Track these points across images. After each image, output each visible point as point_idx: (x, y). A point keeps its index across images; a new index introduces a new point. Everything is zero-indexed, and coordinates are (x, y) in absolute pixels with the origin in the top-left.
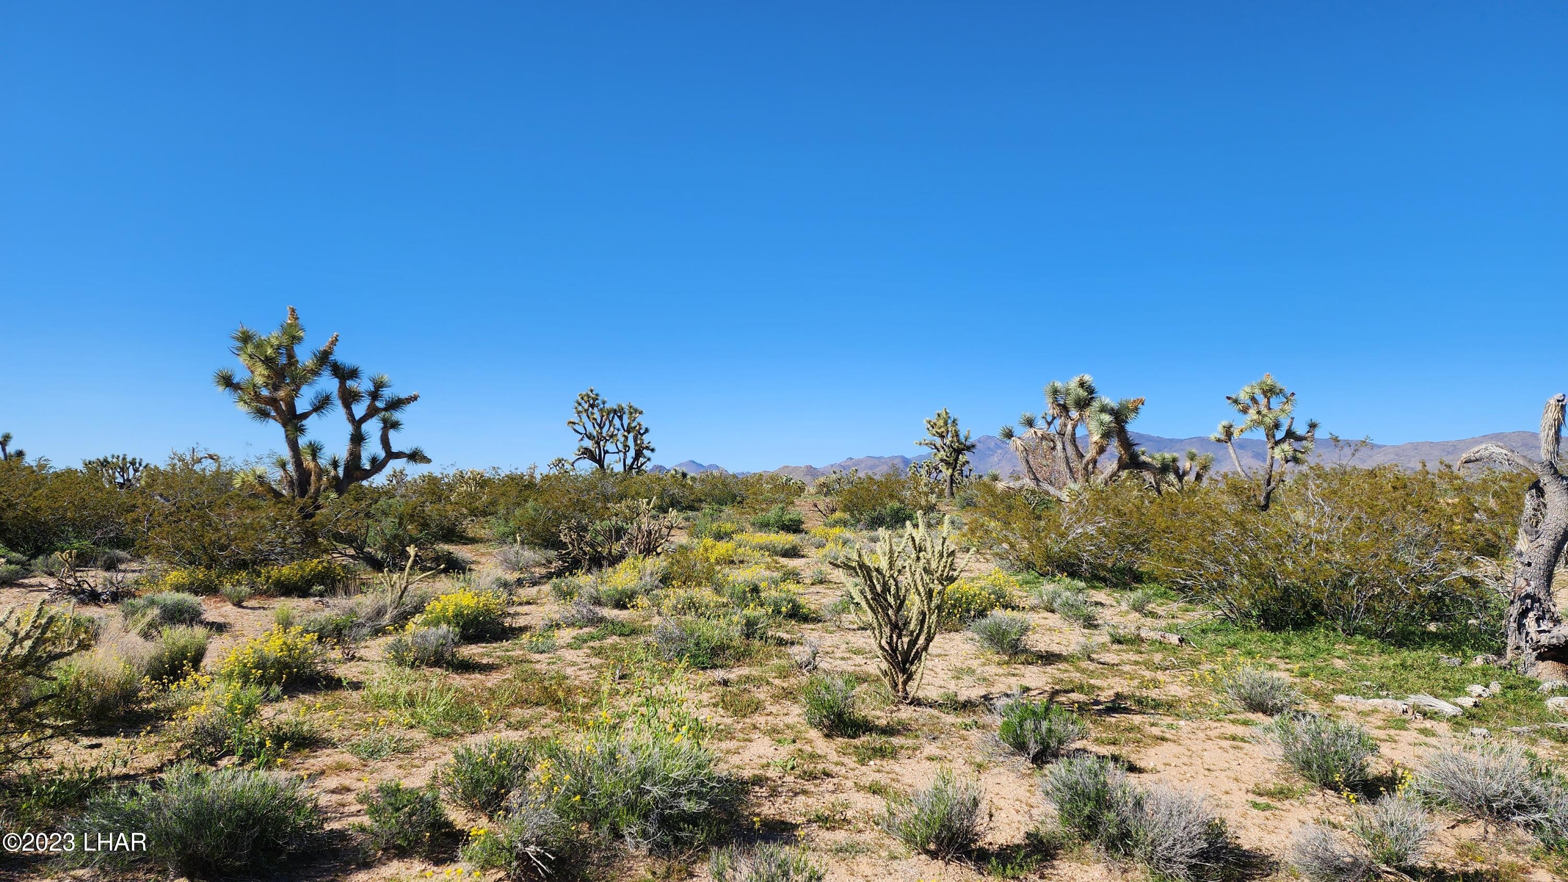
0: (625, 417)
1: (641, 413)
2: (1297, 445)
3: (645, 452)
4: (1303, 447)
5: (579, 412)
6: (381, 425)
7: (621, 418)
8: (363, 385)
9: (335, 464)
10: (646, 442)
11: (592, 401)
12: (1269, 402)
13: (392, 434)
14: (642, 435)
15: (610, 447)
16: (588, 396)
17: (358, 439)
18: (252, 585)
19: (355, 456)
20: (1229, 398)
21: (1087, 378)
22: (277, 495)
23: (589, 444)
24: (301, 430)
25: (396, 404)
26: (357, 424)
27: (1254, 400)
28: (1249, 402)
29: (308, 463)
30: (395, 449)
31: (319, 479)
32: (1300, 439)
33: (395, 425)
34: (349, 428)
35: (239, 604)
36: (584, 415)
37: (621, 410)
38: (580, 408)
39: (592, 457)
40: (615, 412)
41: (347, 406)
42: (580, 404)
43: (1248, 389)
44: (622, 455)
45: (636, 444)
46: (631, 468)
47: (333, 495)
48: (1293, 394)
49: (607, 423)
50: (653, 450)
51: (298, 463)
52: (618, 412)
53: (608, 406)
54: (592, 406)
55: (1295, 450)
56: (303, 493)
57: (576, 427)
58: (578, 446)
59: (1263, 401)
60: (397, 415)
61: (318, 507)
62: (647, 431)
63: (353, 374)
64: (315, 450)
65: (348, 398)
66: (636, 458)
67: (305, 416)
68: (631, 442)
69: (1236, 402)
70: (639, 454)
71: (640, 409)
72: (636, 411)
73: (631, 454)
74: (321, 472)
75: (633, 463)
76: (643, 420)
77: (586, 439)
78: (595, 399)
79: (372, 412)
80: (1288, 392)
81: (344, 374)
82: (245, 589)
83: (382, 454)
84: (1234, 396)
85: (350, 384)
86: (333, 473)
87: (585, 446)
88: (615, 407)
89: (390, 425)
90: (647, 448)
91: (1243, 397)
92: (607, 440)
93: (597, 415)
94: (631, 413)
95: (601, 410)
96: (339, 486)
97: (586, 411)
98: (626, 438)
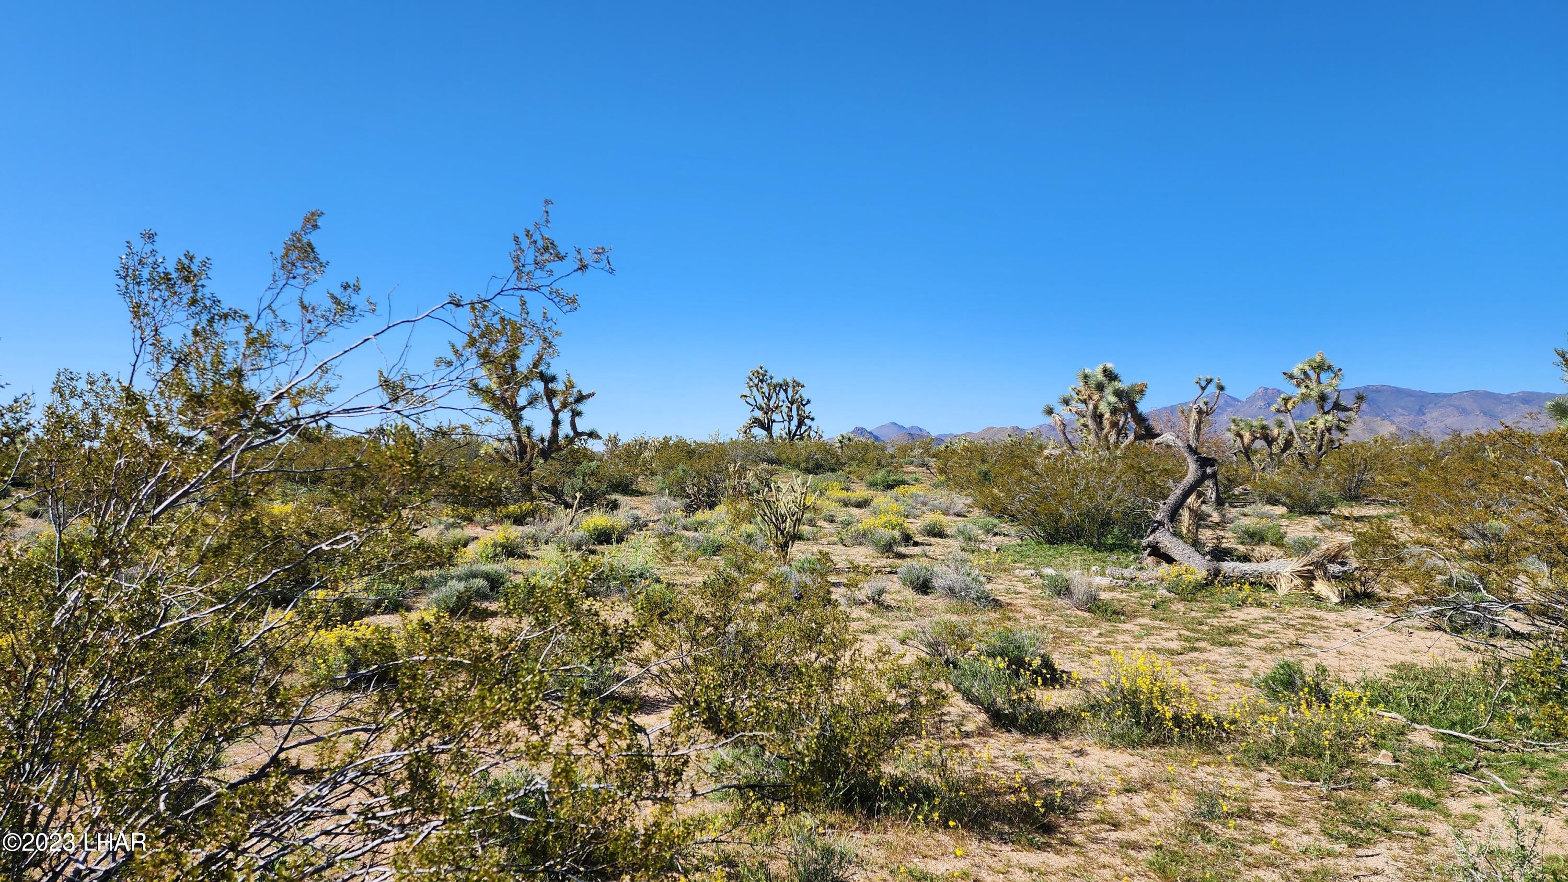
0: (790, 390)
1: (803, 386)
2: (1342, 415)
3: (806, 421)
4: (1347, 417)
5: (750, 387)
6: (570, 414)
7: (786, 391)
8: (559, 386)
9: (542, 440)
10: (807, 412)
11: (762, 378)
12: (1319, 377)
13: (577, 419)
14: (804, 406)
15: (776, 416)
16: (758, 373)
17: (556, 423)
18: (491, 516)
19: (555, 435)
20: (1285, 374)
21: (1109, 365)
22: (506, 460)
23: (759, 414)
24: (521, 418)
25: (581, 398)
26: (556, 413)
27: (1305, 373)
28: (1302, 377)
29: (525, 439)
30: (579, 430)
31: (533, 449)
32: (1346, 409)
33: (579, 414)
34: (551, 416)
35: (485, 528)
36: (754, 390)
37: (787, 384)
38: (751, 383)
39: (762, 426)
40: (781, 386)
41: (550, 400)
42: (751, 380)
43: (1301, 366)
44: (786, 423)
45: (798, 415)
46: (795, 435)
47: (541, 461)
48: (1340, 370)
49: (774, 395)
50: (812, 419)
51: (519, 439)
52: (784, 386)
53: (774, 381)
54: (762, 381)
55: (1339, 420)
56: (522, 459)
57: (748, 399)
58: (750, 416)
59: (1313, 375)
60: (580, 407)
61: (532, 469)
62: (808, 402)
63: (553, 379)
64: (529, 430)
65: (550, 394)
66: (799, 426)
67: (523, 408)
68: (794, 413)
69: (1292, 377)
70: (801, 423)
71: (802, 382)
72: (798, 385)
73: (795, 422)
74: (533, 446)
75: (796, 431)
76: (804, 393)
77: (756, 409)
78: (764, 375)
79: (564, 405)
80: (1336, 368)
81: (548, 380)
82: (488, 519)
83: (572, 434)
84: (1289, 372)
85: (550, 385)
86: (541, 446)
87: (756, 416)
88: (781, 382)
89: (576, 414)
90: (808, 417)
91: (1296, 372)
92: (773, 411)
93: (766, 390)
94: (794, 387)
95: (769, 385)
96: (545, 455)
97: (756, 385)
98: (790, 409)
